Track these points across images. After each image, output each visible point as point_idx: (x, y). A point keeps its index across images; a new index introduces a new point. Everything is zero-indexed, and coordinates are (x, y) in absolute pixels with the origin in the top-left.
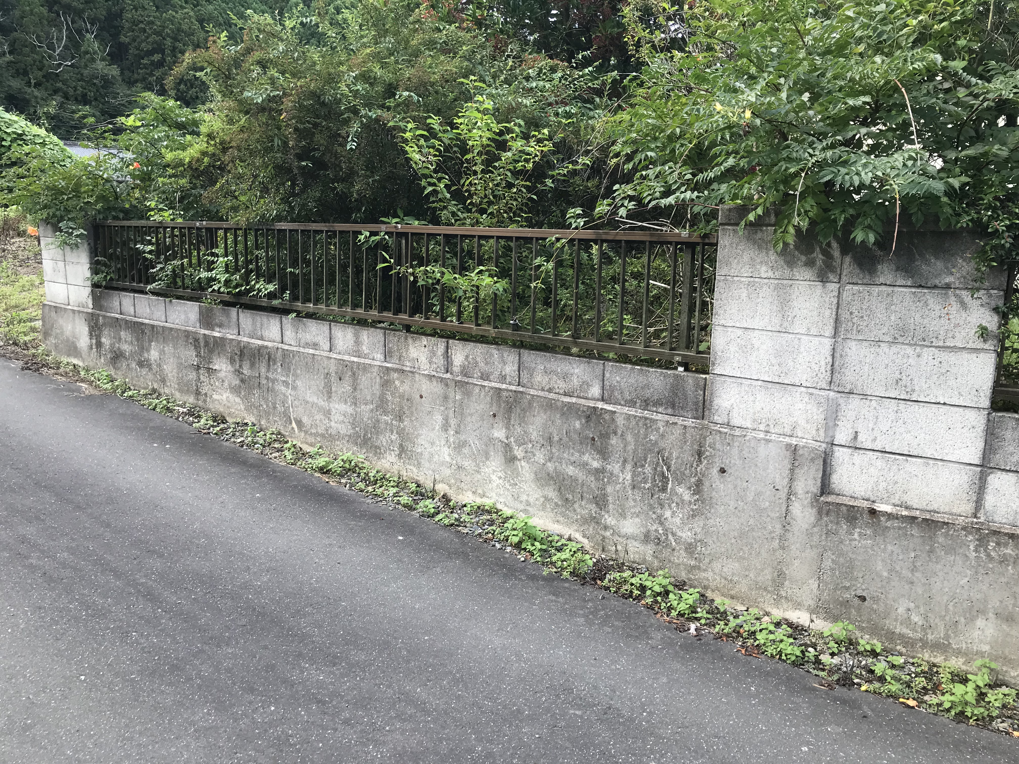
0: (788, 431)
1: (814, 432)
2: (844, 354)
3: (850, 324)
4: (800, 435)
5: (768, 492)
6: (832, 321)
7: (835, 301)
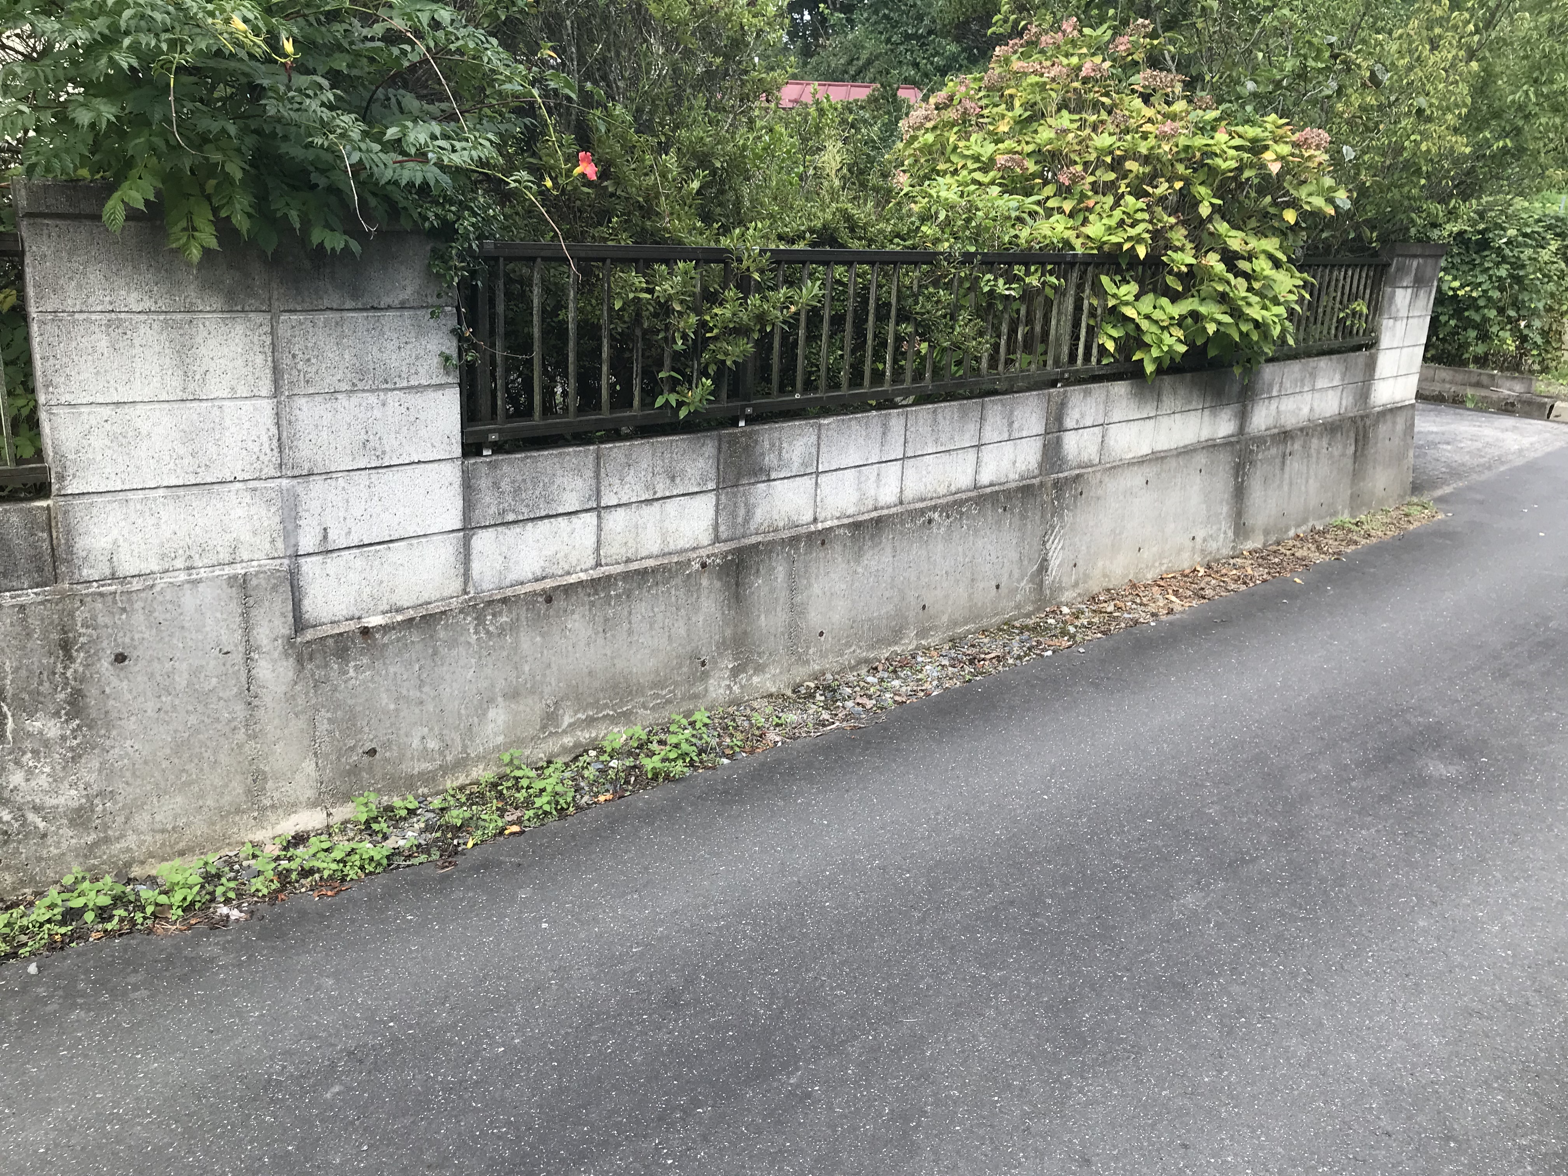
0: (225, 556)
1: (268, 546)
2: (293, 418)
3: (295, 372)
4: (245, 558)
5: (212, 663)
6: (268, 372)
7: (268, 341)
